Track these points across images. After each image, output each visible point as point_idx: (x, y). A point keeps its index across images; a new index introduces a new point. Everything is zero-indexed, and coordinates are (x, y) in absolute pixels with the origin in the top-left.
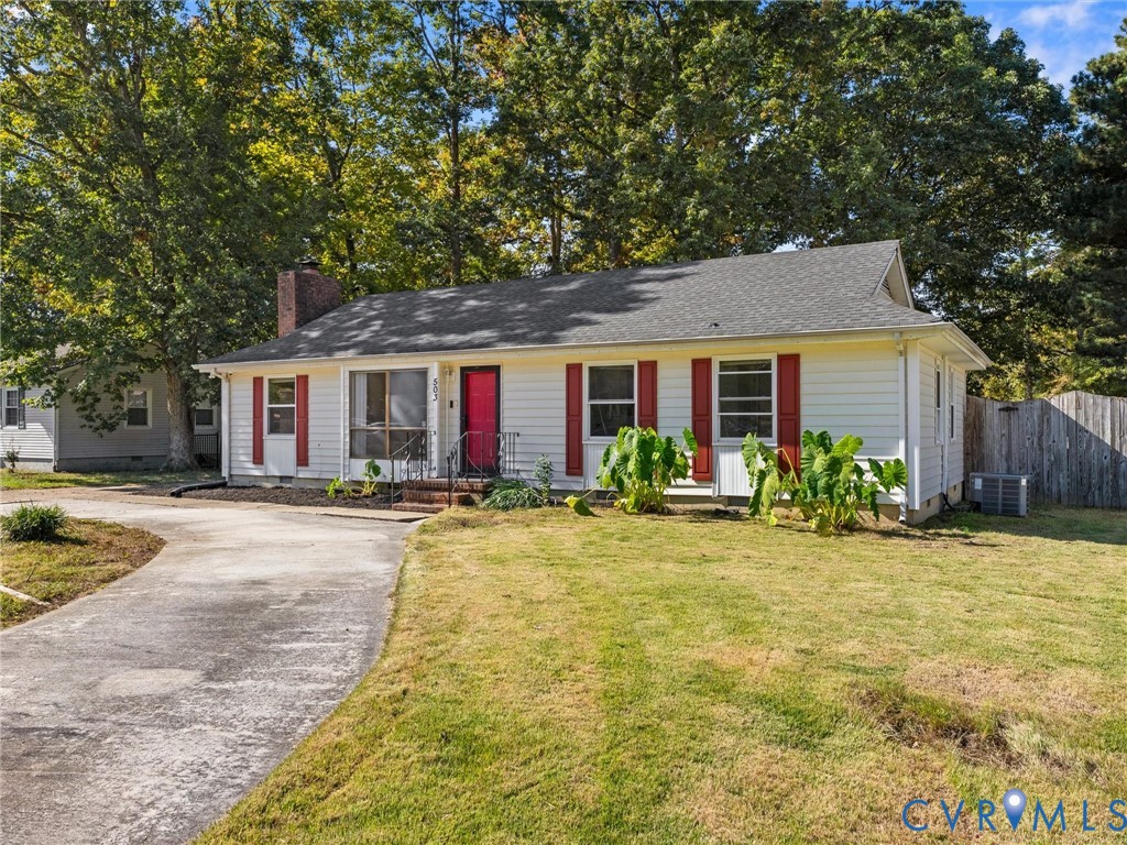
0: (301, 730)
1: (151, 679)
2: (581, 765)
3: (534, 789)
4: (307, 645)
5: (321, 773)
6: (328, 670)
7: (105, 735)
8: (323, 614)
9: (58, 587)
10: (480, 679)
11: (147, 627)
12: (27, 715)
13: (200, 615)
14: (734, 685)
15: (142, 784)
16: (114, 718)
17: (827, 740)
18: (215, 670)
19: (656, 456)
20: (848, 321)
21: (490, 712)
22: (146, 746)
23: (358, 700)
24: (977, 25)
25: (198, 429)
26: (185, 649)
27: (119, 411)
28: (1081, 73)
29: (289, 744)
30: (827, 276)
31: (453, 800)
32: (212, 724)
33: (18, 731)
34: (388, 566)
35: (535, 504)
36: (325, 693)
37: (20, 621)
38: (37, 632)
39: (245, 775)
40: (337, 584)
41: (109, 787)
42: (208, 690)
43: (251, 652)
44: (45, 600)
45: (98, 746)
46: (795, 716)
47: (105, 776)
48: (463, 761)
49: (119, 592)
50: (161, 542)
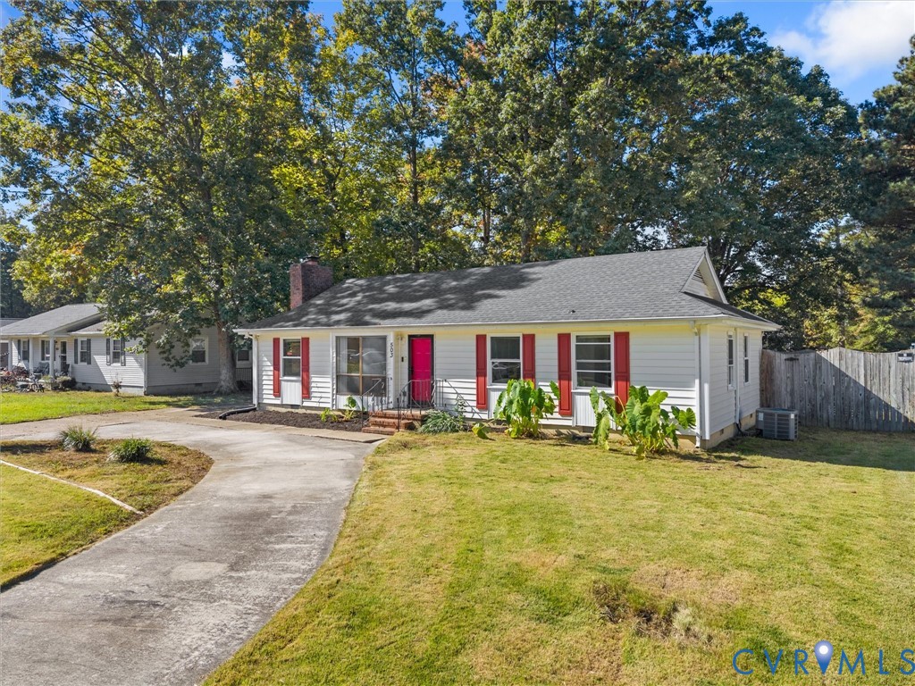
0: (278, 605)
1: (199, 570)
2: (422, 631)
3: (392, 645)
4: (290, 546)
5: (283, 633)
6: (298, 564)
7: (174, 606)
8: (302, 523)
9: (148, 500)
10: (382, 574)
11: (199, 531)
12: (133, 592)
13: (230, 522)
14: (526, 580)
15: (192, 637)
16: (179, 595)
17: (566, 618)
18: (235, 564)
19: (531, 400)
20: (660, 312)
21: (382, 596)
22: (194, 613)
23: (310, 587)
24: (793, 63)
25: (239, 364)
26: (220, 548)
27: (187, 353)
28: (866, 101)
29: (271, 614)
30: (653, 274)
31: (349, 650)
32: (231, 600)
33: (130, 602)
34: (348, 482)
35: (454, 430)
36: (295, 580)
37: (127, 525)
38: (136, 535)
39: (245, 633)
40: (315, 498)
41: (175, 637)
42: (231, 577)
43: (257, 550)
44: (141, 510)
45: (170, 613)
46: (554, 601)
47: (173, 631)
48: (360, 627)
49: (184, 504)
50: (210, 462)
